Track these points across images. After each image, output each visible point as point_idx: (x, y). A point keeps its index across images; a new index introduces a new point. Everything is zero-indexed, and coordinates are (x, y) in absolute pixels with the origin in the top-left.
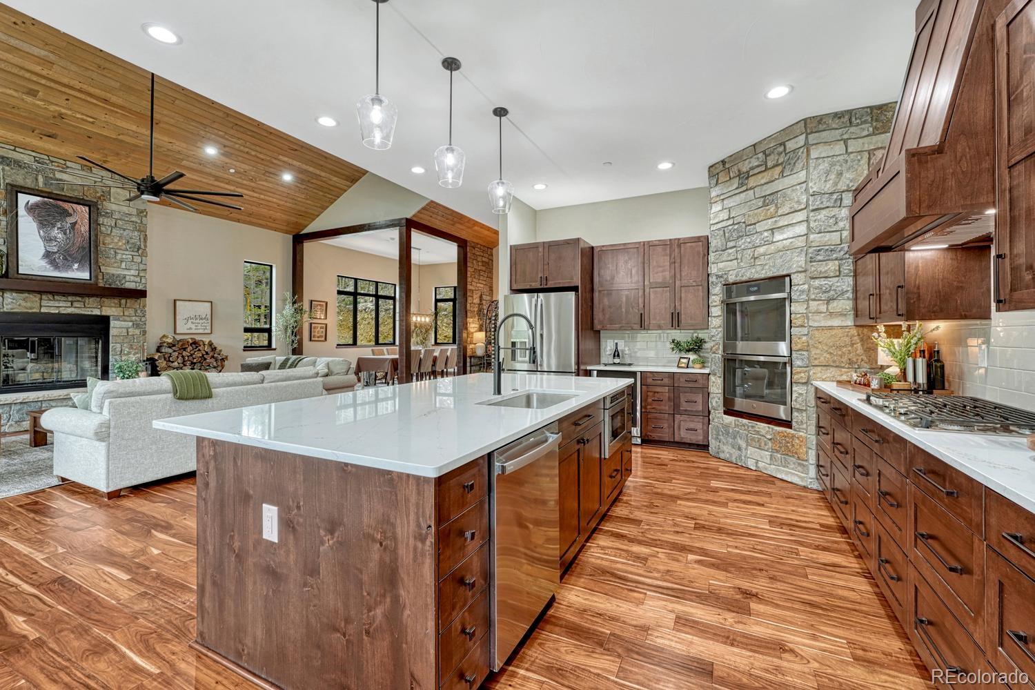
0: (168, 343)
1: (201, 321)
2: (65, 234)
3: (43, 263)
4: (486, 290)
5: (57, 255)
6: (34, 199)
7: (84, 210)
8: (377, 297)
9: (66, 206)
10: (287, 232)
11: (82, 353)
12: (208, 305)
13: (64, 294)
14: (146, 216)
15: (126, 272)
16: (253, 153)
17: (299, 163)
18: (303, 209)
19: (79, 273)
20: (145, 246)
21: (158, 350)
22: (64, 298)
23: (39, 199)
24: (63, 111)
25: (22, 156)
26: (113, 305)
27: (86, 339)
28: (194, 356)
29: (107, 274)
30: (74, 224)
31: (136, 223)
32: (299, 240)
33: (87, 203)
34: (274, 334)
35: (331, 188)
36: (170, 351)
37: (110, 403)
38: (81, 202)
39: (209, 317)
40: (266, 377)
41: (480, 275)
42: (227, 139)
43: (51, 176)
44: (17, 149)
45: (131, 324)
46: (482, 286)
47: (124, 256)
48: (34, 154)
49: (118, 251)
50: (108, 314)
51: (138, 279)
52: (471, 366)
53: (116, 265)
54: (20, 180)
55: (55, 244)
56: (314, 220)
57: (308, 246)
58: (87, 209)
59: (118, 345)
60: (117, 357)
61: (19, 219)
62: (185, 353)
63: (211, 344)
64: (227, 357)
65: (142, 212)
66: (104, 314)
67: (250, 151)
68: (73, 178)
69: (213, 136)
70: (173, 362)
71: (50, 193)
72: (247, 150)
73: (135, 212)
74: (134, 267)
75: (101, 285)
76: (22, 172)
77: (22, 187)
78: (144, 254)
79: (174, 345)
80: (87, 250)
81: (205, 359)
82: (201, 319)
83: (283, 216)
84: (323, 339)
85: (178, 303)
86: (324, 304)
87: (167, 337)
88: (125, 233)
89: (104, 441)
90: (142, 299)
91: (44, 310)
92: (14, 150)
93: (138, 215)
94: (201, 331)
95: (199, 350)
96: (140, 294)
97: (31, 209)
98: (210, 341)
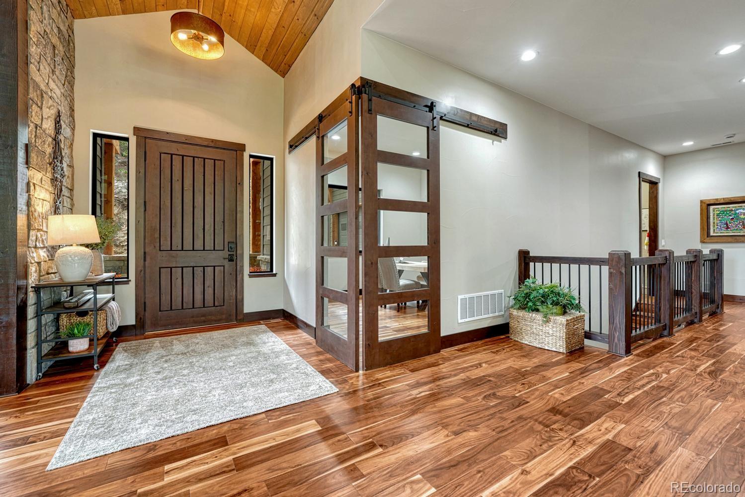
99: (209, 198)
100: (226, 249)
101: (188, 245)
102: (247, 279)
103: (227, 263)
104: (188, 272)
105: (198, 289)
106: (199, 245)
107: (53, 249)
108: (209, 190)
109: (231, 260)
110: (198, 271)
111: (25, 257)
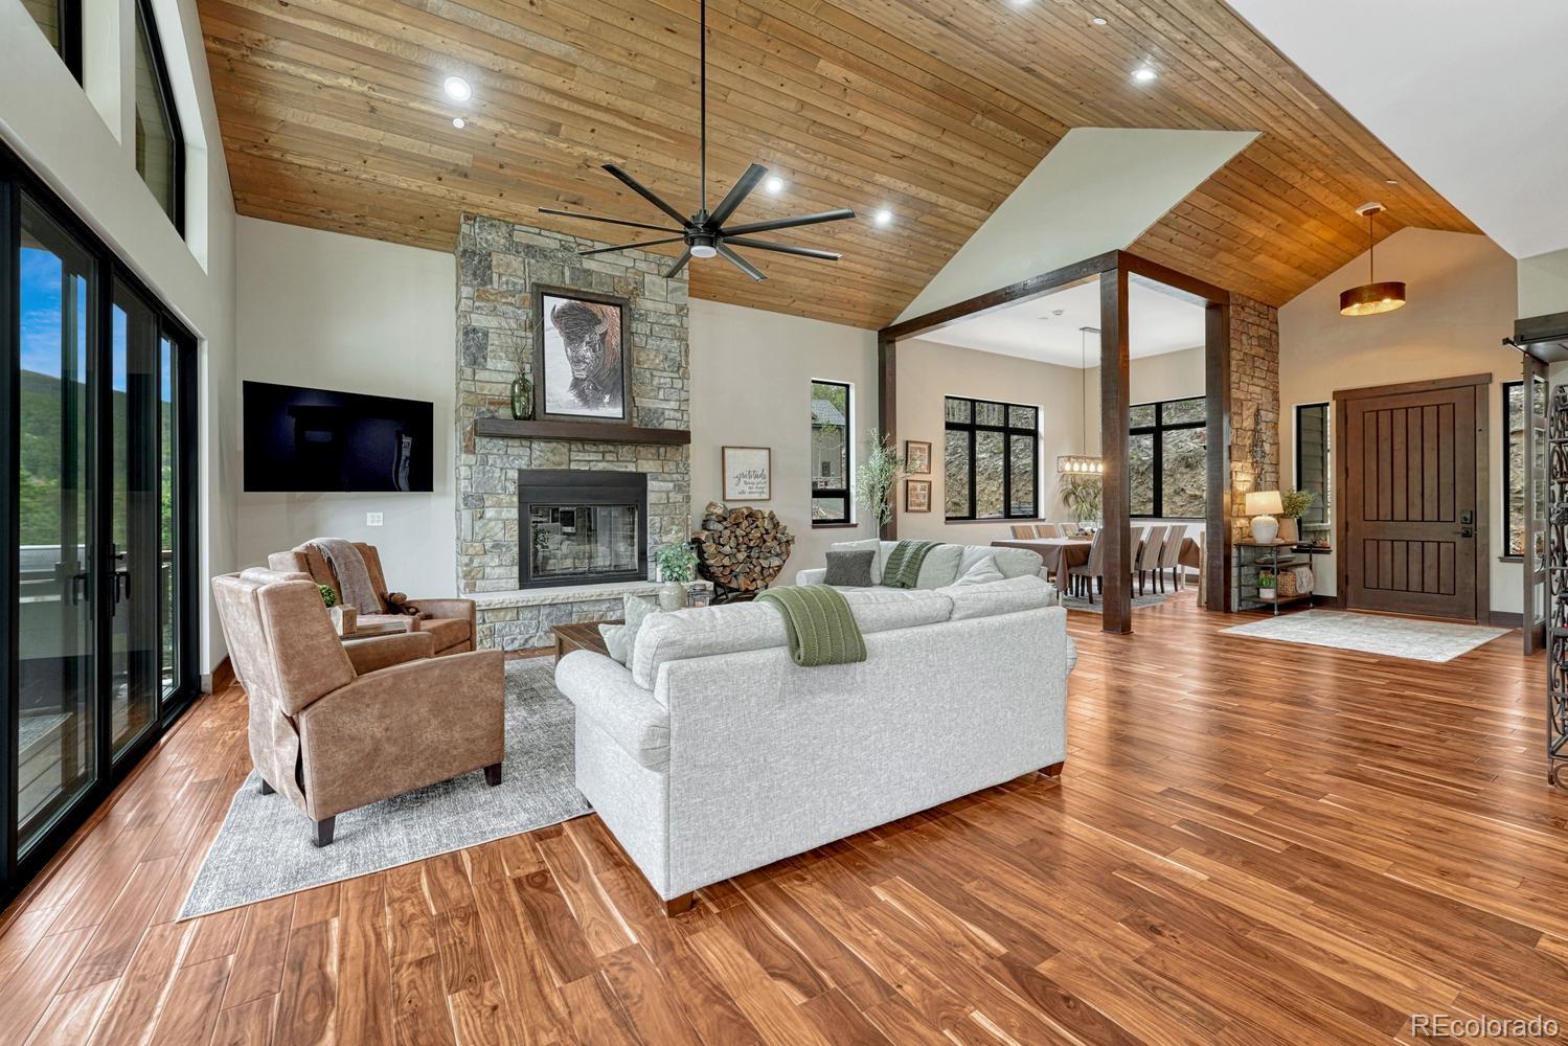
0: (718, 516)
1: (757, 480)
2: (594, 351)
3: (571, 396)
4: (1265, 399)
5: (586, 383)
6: (561, 303)
7: (613, 312)
8: (1007, 431)
9: (595, 308)
10: (870, 327)
11: (617, 529)
12: (766, 452)
13: (595, 442)
14: (687, 315)
15: (665, 405)
16: (835, 177)
17: (905, 185)
18: (900, 278)
19: (611, 410)
20: (687, 363)
21: (705, 527)
22: (594, 449)
23: (565, 301)
24: (590, 153)
25: (547, 240)
26: (650, 456)
27: (620, 508)
28: (751, 536)
29: (643, 408)
30: (603, 335)
31: (675, 326)
32: (889, 335)
33: (619, 302)
34: (854, 500)
35: (953, 228)
36: (720, 527)
37: (670, 673)
38: (612, 301)
39: (766, 472)
40: (959, 603)
41: (1254, 367)
42: (798, 157)
43: (578, 266)
44: (543, 232)
45: (671, 485)
46: (1258, 390)
47: (662, 381)
48: (559, 236)
49: (655, 373)
50: (644, 471)
51: (678, 415)
52: (1240, 566)
53: (652, 394)
54: (547, 276)
55: (583, 366)
56: (914, 296)
57: (903, 346)
58: (618, 309)
59: (657, 519)
60: (656, 537)
61: (546, 333)
62: (739, 532)
63: (772, 517)
64: (793, 537)
65: (682, 309)
66: (640, 470)
67: (831, 173)
68: (605, 268)
69: (779, 155)
70: (723, 546)
71: (576, 291)
72: (826, 172)
73: (672, 309)
74: (674, 396)
75: (636, 425)
76: (548, 264)
77: (549, 287)
78: (685, 377)
79: (725, 519)
80: (619, 373)
81: (765, 541)
82: (757, 477)
83: (868, 296)
84: (925, 508)
85: (727, 451)
86: (926, 447)
87: (716, 506)
88: (663, 345)
89: (658, 770)
90: (685, 446)
91: (574, 466)
92: (539, 234)
93: (677, 314)
94: (756, 496)
95: (757, 527)
96: (681, 438)
97: (558, 317)
98: (771, 512)
99: (1430, 457)
100: (1458, 520)
101: (1400, 514)
102: (1495, 563)
103: (1459, 541)
104: (1400, 547)
105: (1415, 568)
106: (1415, 514)
107: (1250, 518)
108: (1430, 445)
109: (1467, 535)
110: (1415, 548)
111: (1229, 522)
